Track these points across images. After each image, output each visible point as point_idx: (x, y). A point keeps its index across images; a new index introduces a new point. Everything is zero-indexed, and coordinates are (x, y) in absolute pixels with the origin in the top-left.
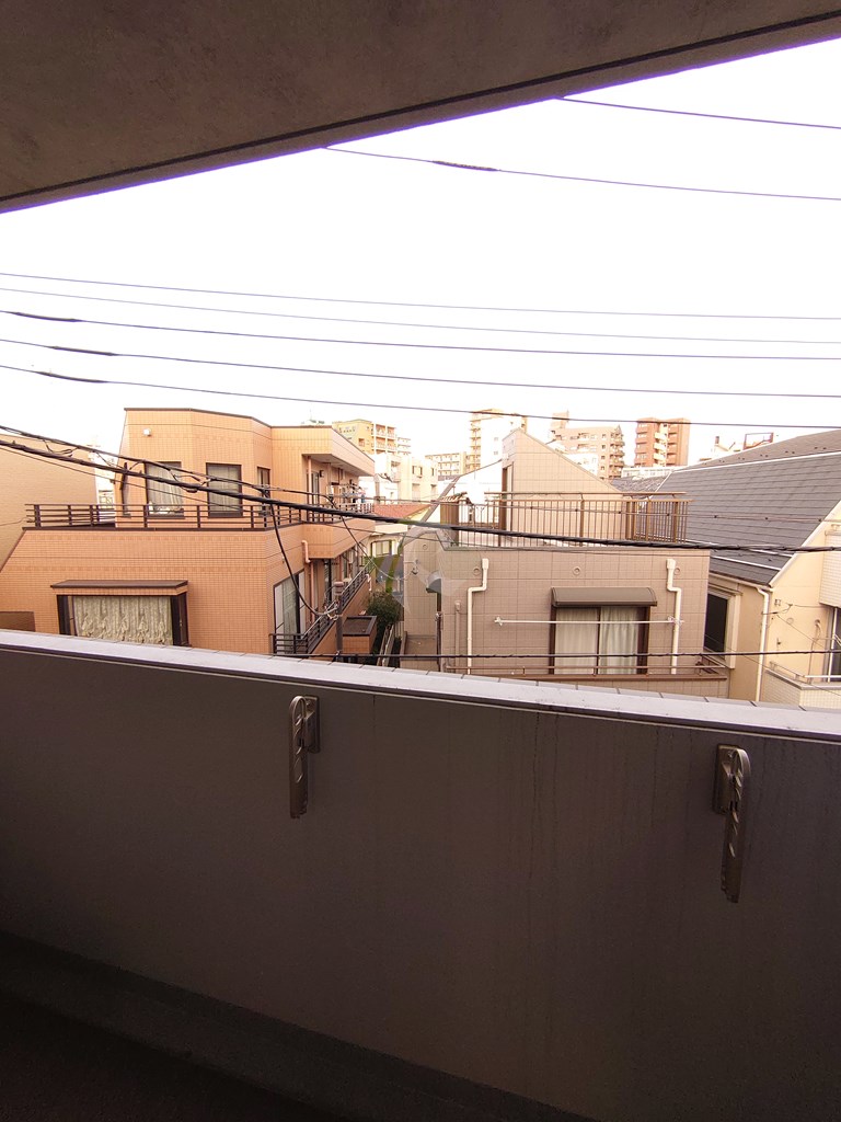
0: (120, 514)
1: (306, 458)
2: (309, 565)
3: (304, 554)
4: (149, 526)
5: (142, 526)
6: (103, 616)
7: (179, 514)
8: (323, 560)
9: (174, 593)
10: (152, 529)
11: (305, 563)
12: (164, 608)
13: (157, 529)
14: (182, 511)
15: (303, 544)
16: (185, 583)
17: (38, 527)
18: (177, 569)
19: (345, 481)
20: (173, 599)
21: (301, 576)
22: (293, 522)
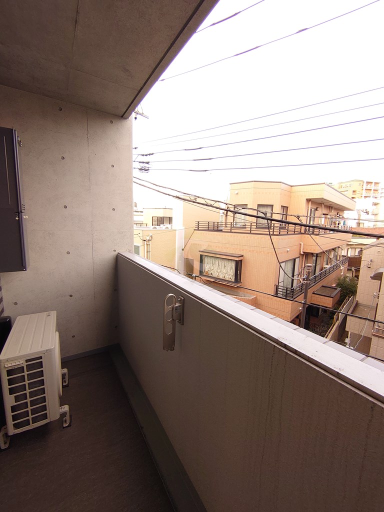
0: (224, 226)
1: (308, 200)
2: (303, 255)
3: (300, 249)
4: (232, 231)
5: (230, 231)
6: (213, 264)
7: (244, 227)
8: (312, 254)
9: (237, 259)
10: (233, 232)
11: (301, 254)
12: (233, 265)
13: (235, 233)
14: (246, 225)
15: (301, 244)
16: (242, 256)
17: (198, 230)
18: (240, 250)
19: (333, 213)
20: (237, 262)
21: (297, 260)
22: (296, 233)
